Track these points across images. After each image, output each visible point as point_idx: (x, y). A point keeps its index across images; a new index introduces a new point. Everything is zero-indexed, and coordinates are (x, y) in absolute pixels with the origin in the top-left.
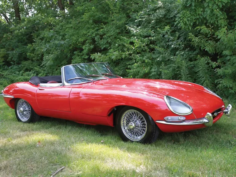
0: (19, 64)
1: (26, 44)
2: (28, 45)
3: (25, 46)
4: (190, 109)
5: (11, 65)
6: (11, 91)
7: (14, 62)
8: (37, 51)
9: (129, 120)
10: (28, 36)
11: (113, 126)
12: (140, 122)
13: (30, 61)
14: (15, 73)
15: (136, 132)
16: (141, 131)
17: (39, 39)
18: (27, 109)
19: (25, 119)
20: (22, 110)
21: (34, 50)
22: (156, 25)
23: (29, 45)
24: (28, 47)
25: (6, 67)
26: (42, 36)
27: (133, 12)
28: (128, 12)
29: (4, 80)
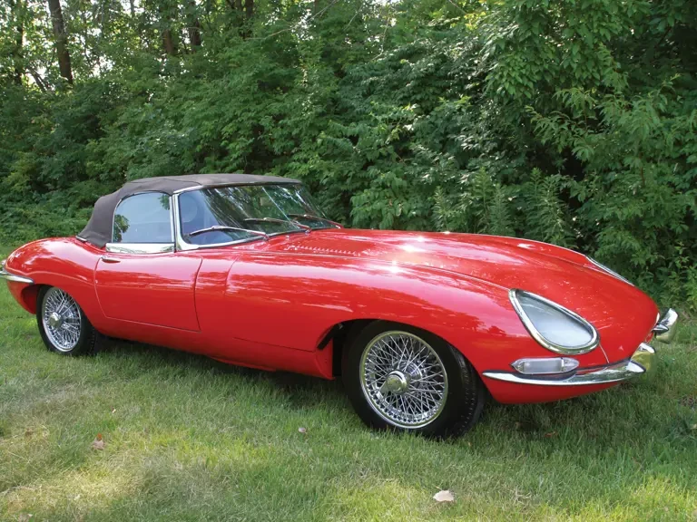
0: (64, 187)
1: (84, 140)
2: (88, 142)
3: (80, 145)
4: (592, 334)
5: (47, 190)
6: (28, 263)
7: (55, 182)
8: (112, 156)
9: (386, 362)
10: (89, 122)
11: (331, 378)
12: (423, 372)
13: (92, 182)
14: (55, 212)
15: (409, 400)
16: (424, 400)
17: (115, 129)
18: (71, 315)
19: (66, 343)
20: (56, 319)
21: (102, 153)
22: (414, 94)
23: (92, 142)
24: (87, 147)
25: (35, 194)
26: (122, 120)
27: (352, 62)
28: (339, 61)
29: (29, 227)
